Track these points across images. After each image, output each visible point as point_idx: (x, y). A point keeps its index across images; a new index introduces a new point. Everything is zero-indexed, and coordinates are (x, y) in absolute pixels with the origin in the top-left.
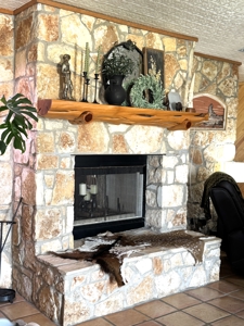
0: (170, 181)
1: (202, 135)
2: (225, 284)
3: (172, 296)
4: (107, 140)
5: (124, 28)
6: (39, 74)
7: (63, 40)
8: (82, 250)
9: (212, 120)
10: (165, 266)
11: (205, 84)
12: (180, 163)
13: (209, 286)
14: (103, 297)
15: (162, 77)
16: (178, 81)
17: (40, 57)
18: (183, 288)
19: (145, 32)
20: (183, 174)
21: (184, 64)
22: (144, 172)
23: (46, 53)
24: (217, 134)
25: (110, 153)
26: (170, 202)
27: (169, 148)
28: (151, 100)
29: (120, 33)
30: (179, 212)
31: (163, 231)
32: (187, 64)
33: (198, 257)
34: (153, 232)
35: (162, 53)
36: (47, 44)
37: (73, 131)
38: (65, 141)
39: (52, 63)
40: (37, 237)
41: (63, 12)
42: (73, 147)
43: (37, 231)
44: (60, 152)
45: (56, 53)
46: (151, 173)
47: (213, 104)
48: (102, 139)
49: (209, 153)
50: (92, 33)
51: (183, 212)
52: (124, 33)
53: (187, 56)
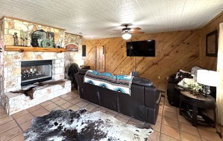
0: (58, 66)
1: (72, 54)
2: (72, 92)
3: (54, 98)
4: (34, 56)
5: (40, 26)
6: (5, 38)
7: (16, 28)
8: (24, 89)
9: (74, 50)
10: (52, 91)
11: (72, 41)
12: (62, 61)
13: (67, 94)
14: (27, 103)
15: (54, 39)
16: (60, 40)
17: (5, 33)
18: (59, 95)
19: (48, 27)
20: (62, 65)
21: (61, 36)
22: (52, 64)
23: (8, 32)
24: (76, 53)
25: (36, 60)
26: (58, 72)
27: (58, 58)
28: (49, 45)
29: (38, 27)
30: (62, 74)
31: (56, 80)
32: (63, 36)
33: (63, 87)
34: (54, 81)
35: (53, 33)
36: (8, 29)
37: (20, 54)
38: (16, 58)
39: (11, 35)
40: (5, 88)
41: (15, 21)
42: (20, 59)
43: (5, 86)
44: (14, 61)
45: (12, 32)
46: (53, 64)
47: (74, 46)
48: (32, 56)
49: (74, 58)
50: (28, 27)
51: (63, 74)
52: (40, 27)
53: (63, 34)
